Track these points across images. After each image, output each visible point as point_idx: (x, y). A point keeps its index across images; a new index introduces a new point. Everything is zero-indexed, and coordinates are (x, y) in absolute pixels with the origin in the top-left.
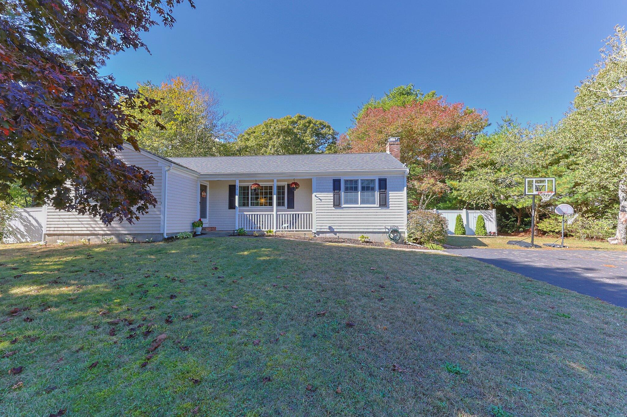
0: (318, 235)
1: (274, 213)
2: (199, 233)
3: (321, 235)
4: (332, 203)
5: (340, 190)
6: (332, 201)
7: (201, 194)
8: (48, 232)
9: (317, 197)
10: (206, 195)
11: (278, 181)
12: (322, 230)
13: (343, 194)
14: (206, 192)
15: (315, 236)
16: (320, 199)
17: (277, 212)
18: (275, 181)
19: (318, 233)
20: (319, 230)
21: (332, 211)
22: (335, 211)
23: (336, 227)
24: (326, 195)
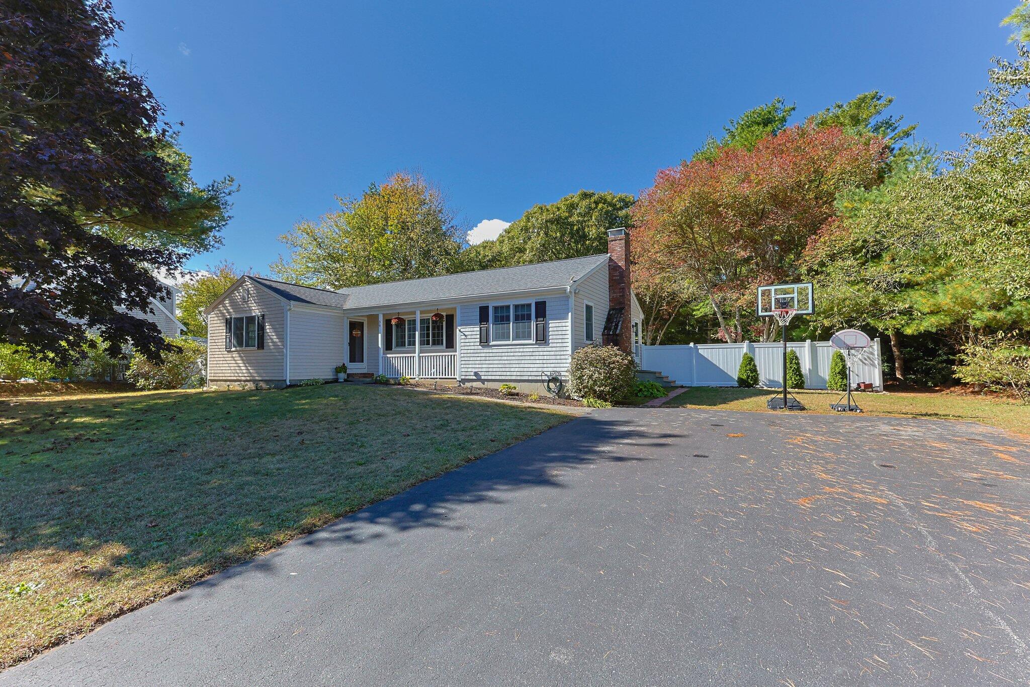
0: (464, 384)
1: (416, 355)
2: (342, 380)
3: (467, 384)
4: (478, 340)
5: (487, 320)
6: (478, 336)
7: (352, 333)
8: (212, 378)
9: (462, 332)
11: (422, 312)
12: (467, 378)
13: (491, 327)
15: (460, 386)
16: (464, 335)
17: (421, 352)
18: (418, 313)
19: (463, 381)
20: (463, 377)
21: (479, 351)
22: (482, 351)
23: (483, 373)
24: (472, 329)
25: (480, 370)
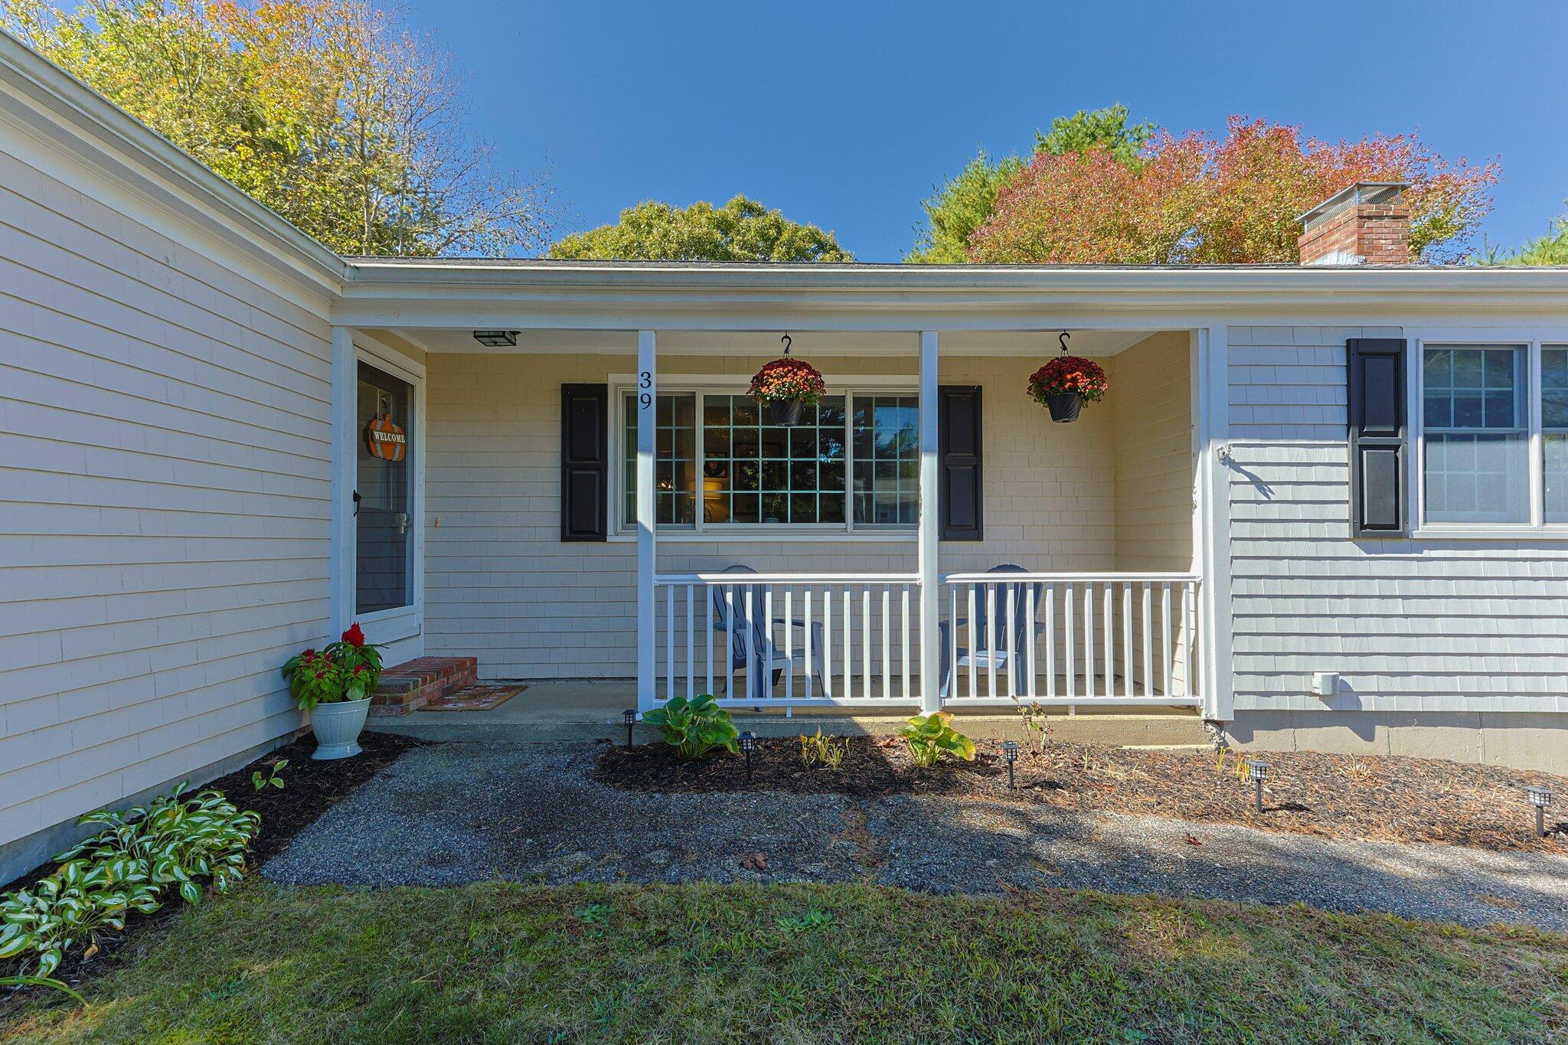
0: (1245, 738)
1: (924, 575)
3: (1265, 741)
4: (1345, 512)
5: (1399, 419)
6: (1344, 493)
7: (365, 437)
9: (1236, 466)
10: (407, 448)
12: (1271, 705)
13: (1416, 446)
14: (402, 420)
15: (1220, 748)
16: (1255, 481)
17: (943, 571)
18: (930, 343)
19: (1245, 723)
20: (1249, 703)
21: (1345, 568)
22: (1364, 568)
23: (1372, 684)
24: (1301, 455)
25: (1354, 664)
